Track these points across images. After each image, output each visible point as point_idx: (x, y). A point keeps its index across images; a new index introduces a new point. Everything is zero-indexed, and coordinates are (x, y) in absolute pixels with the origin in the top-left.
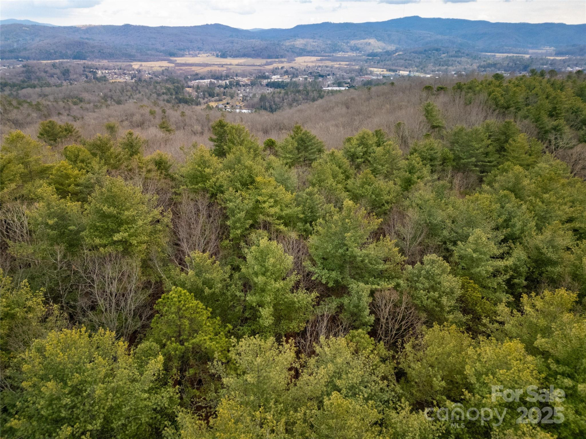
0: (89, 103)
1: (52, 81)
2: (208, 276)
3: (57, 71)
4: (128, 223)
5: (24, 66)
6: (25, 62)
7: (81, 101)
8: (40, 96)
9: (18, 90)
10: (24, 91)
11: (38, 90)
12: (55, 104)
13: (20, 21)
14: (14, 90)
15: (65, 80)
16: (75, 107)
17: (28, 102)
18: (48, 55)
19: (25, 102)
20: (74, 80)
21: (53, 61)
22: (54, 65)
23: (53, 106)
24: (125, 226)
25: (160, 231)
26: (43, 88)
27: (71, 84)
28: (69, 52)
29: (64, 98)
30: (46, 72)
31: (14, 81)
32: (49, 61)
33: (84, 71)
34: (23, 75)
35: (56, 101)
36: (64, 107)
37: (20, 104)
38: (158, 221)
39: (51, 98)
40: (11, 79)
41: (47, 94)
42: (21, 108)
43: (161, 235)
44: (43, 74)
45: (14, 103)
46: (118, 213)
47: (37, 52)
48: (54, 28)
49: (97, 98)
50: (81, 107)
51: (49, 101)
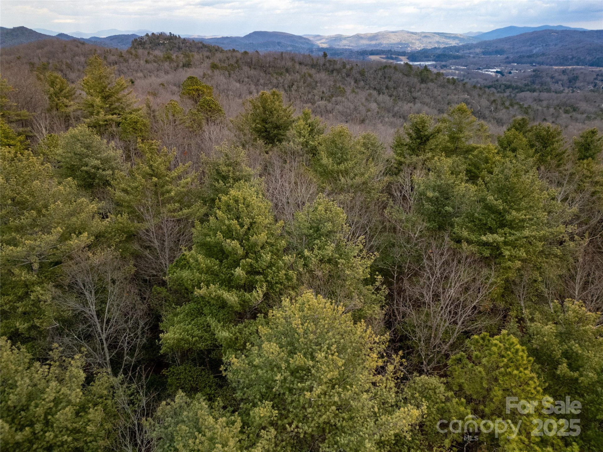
0: (582, 113)
1: (554, 87)
2: (576, 347)
3: (565, 78)
4: (512, 228)
5: (534, 71)
6: (538, 67)
7: (575, 110)
8: (535, 100)
9: (518, 92)
10: (522, 94)
11: (536, 94)
12: (545, 109)
13: (554, 27)
14: (514, 92)
15: (568, 88)
16: (564, 115)
17: (520, 105)
18: (564, 61)
19: (518, 103)
20: (579, 88)
21: (565, 67)
22: (564, 72)
23: (543, 112)
24: (507, 229)
25: (556, 256)
26: (542, 93)
27: (573, 92)
28: (589, 58)
29: (558, 106)
30: (552, 78)
31: (519, 84)
32: (561, 67)
33: (596, 79)
34: (529, 79)
35: (548, 107)
36: (553, 114)
37: (512, 105)
38: (561, 243)
39: (545, 103)
40: (516, 82)
41: (542, 99)
42: (511, 109)
43: (554, 261)
44: (549, 79)
45: (507, 104)
46: (504, 209)
47: (554, 57)
48: (584, 33)
49: (594, 109)
50: (571, 117)
51: (541, 106)
